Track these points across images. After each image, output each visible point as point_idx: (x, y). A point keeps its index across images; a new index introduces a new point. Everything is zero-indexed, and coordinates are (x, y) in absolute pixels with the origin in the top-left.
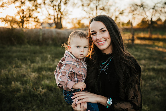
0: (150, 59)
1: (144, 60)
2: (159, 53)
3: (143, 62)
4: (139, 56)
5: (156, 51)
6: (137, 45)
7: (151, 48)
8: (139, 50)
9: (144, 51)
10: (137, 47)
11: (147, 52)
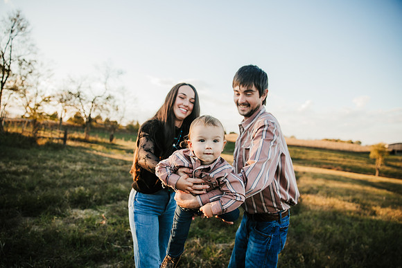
0: (87, 162)
1: (81, 162)
2: (98, 157)
3: (80, 163)
4: (75, 158)
5: (95, 155)
6: (70, 146)
7: (88, 151)
8: (73, 152)
9: (80, 153)
10: (70, 149)
11: (83, 155)
